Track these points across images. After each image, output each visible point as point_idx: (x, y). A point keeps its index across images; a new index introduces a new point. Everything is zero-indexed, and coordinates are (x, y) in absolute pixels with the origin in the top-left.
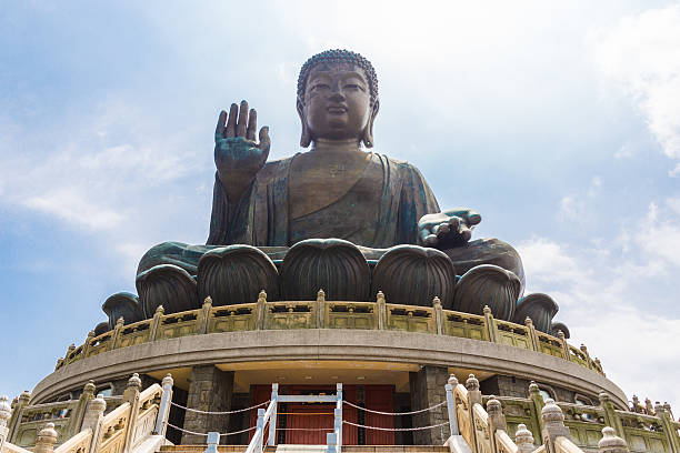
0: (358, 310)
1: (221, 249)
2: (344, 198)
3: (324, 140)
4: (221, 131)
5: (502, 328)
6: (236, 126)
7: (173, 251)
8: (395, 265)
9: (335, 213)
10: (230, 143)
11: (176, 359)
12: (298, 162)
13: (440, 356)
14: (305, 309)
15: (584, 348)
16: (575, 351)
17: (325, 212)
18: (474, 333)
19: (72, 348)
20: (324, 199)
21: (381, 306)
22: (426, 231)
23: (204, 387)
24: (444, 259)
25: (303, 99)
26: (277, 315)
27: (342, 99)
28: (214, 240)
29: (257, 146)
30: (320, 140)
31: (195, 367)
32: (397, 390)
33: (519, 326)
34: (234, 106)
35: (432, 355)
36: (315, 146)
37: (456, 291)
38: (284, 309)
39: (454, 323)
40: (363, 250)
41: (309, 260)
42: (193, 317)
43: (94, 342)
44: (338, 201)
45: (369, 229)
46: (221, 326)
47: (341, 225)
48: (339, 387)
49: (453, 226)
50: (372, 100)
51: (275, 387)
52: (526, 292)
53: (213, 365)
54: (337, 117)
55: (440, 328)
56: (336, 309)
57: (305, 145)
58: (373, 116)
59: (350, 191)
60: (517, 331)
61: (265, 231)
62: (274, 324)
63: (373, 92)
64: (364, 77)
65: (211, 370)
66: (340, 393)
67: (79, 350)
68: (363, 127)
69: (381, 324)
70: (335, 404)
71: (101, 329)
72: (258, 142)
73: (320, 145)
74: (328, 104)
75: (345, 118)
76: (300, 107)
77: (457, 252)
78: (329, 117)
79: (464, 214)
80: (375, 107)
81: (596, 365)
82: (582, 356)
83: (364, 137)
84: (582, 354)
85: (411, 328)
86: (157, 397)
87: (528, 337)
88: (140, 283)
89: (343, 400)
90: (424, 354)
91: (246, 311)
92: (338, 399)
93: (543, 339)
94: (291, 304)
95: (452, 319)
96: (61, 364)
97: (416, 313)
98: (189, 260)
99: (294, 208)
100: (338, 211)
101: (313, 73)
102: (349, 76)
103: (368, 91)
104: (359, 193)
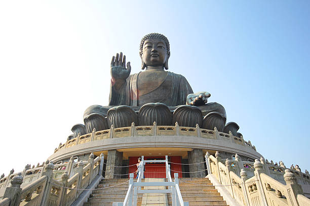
0: (169, 129)
2: (158, 88)
3: (150, 67)
4: (113, 64)
5: (221, 135)
6: (118, 62)
8: (182, 112)
10: (116, 68)
11: (102, 147)
13: (199, 145)
14: (148, 129)
15: (249, 142)
16: (247, 143)
18: (211, 137)
19: (61, 144)
22: (190, 100)
23: (112, 157)
24: (198, 109)
25: (142, 52)
26: (138, 131)
27: (157, 52)
30: (148, 67)
31: (109, 150)
32: (183, 158)
34: (118, 54)
35: (197, 145)
36: (146, 69)
37: (203, 121)
38: (141, 129)
40: (169, 107)
41: (149, 111)
42: (107, 132)
43: (70, 142)
44: (156, 89)
45: (168, 100)
46: (117, 135)
47: (158, 98)
48: (167, 157)
50: (167, 52)
51: (143, 157)
52: (228, 122)
53: (115, 150)
54: (155, 58)
55: (199, 135)
56: (161, 129)
57: (143, 69)
58: (168, 58)
59: (160, 86)
60: (226, 136)
61: (129, 101)
62: (138, 135)
63: (168, 49)
64: (164, 43)
65: (115, 152)
66: (167, 159)
67: (64, 145)
68: (164, 62)
69: (178, 134)
70: (165, 163)
71: (70, 137)
73: (149, 69)
74: (152, 53)
75: (158, 59)
78: (152, 58)
79: (204, 94)
80: (169, 54)
81: (254, 148)
83: (165, 66)
84: (249, 144)
85: (189, 135)
86: (100, 162)
87: (230, 138)
88: (86, 120)
89: (168, 161)
90: (194, 145)
91: (127, 130)
92: (166, 161)
93: (236, 139)
94: (144, 127)
95: (203, 132)
96: (56, 150)
97: (190, 130)
98: (103, 111)
99: (139, 92)
100: (156, 93)
101: (146, 42)
102: (159, 43)
103: (166, 48)
104: (164, 86)
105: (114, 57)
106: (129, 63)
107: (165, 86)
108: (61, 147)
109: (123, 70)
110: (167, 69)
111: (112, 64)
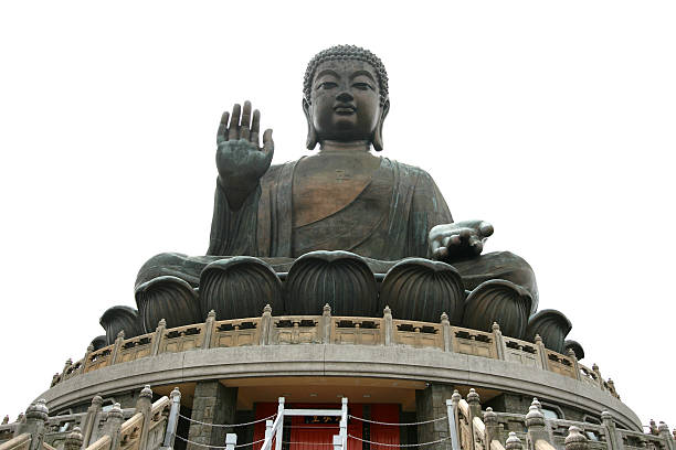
0: (365, 326)
1: (225, 261)
2: (351, 205)
3: (332, 143)
4: (224, 133)
5: (510, 345)
6: (238, 128)
7: (173, 261)
8: (405, 278)
9: (342, 222)
10: (232, 145)
11: (180, 374)
12: (303, 167)
13: (446, 374)
14: (310, 324)
15: (595, 368)
16: (585, 370)
17: (332, 220)
18: (485, 352)
19: (69, 362)
20: (331, 206)
21: (388, 322)
22: (436, 244)
23: (207, 401)
24: (453, 273)
25: (309, 98)
26: (282, 330)
27: (351, 99)
28: (215, 250)
29: (260, 150)
30: (326, 142)
31: (198, 382)
33: (528, 344)
35: (438, 373)
36: (321, 148)
37: (465, 306)
38: (289, 324)
39: (462, 340)
40: (371, 262)
41: (315, 272)
42: (197, 331)
43: (94, 357)
44: (345, 209)
45: (378, 240)
46: (224, 341)
48: (345, 400)
49: (464, 238)
50: (382, 100)
51: (282, 400)
53: (216, 381)
54: (345, 117)
55: (447, 344)
56: (342, 325)
57: (311, 147)
58: (383, 117)
59: (358, 198)
60: (526, 349)
61: (268, 241)
62: (278, 341)
63: (384, 90)
64: (373, 75)
65: (215, 386)
66: (345, 407)
67: (78, 365)
68: (373, 128)
69: (388, 339)
70: (340, 418)
71: (97, 343)
72: (261, 145)
73: (327, 148)
74: (336, 103)
75: (353, 118)
76: (306, 105)
77: (467, 265)
78: (337, 118)
79: (476, 225)
80: (385, 106)
82: (593, 375)
83: (373, 139)
85: (418, 345)
86: (167, 410)
87: (537, 356)
88: (140, 296)
89: (348, 413)
90: (431, 372)
91: (251, 326)
92: (343, 413)
93: (553, 358)
94: (297, 318)
95: (460, 335)
96: (57, 380)
97: (425, 330)
98: (190, 271)
99: (299, 216)
100: (345, 219)
101: (320, 69)
102: (357, 74)
103: (378, 90)
104: (367, 200)
105: (226, 116)
106: (268, 133)
107: (369, 200)
108: (70, 370)
109: (250, 152)
110: (379, 148)
111: (219, 133)
